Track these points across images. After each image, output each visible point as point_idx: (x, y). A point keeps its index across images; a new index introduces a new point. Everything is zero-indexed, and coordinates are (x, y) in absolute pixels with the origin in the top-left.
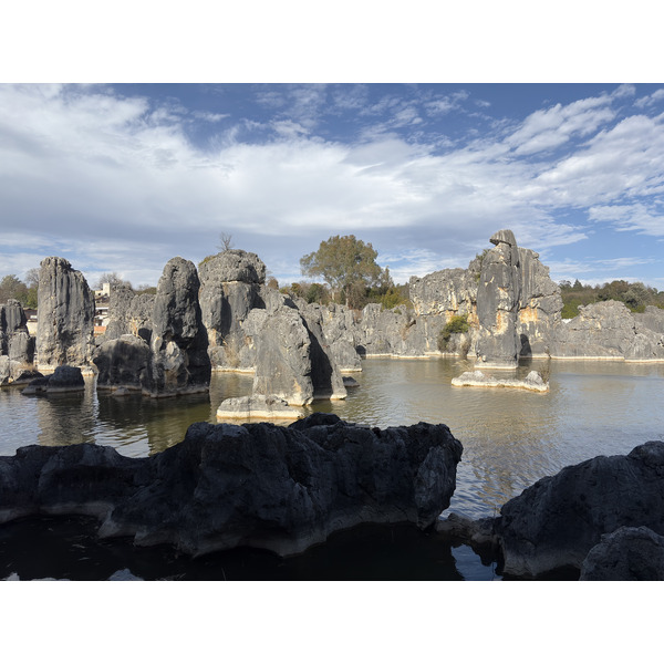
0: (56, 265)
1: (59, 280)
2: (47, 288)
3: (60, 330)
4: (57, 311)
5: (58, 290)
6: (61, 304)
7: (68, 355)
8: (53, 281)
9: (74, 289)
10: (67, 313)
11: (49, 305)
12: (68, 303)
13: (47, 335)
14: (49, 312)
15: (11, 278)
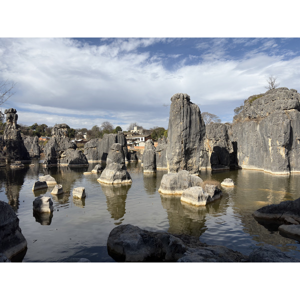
0: (183, 99)
1: (185, 110)
2: (178, 117)
3: (185, 147)
4: (183, 133)
5: (185, 117)
6: (186, 129)
7: (188, 166)
8: (182, 111)
9: (194, 117)
10: (190, 135)
11: (179, 129)
12: (190, 127)
13: (178, 151)
14: (179, 134)
15: (96, 126)
